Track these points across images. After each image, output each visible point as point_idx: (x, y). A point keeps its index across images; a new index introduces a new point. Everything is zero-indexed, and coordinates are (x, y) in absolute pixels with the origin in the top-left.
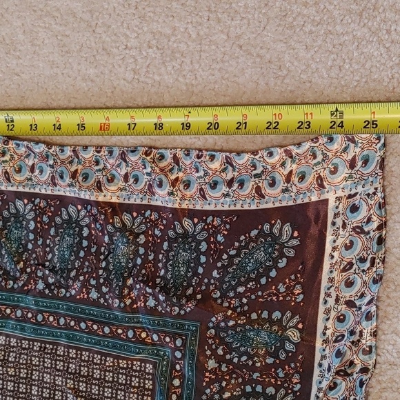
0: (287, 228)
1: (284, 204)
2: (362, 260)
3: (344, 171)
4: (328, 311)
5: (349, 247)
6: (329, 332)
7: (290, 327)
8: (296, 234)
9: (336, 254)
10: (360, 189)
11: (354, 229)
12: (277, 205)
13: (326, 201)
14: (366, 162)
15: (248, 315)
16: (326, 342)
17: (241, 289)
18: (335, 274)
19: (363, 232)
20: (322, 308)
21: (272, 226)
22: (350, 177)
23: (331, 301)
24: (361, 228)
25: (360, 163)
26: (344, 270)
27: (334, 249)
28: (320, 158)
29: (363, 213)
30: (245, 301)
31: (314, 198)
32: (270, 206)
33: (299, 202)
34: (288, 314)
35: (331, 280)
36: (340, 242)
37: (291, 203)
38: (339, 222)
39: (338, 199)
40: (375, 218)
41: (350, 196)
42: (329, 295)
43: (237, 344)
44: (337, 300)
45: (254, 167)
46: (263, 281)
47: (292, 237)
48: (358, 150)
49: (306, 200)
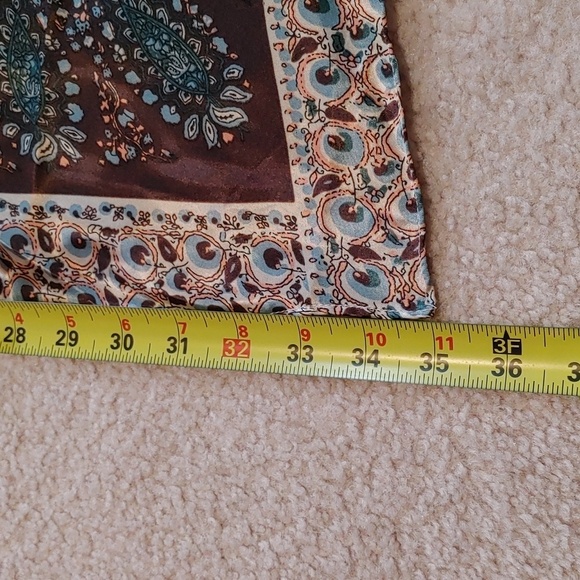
0: (237, 117)
1: (285, 105)
2: (179, 281)
3: (346, 234)
4: (90, 214)
5: (204, 252)
6: (54, 217)
7: (58, 141)
8: (228, 137)
9: (192, 226)
10: (310, 268)
11: (235, 259)
12: (282, 90)
13: (289, 197)
14: (364, 280)
15: (63, 53)
16: (40, 213)
17: (108, 31)
18: (156, 225)
19: (231, 277)
20: (96, 202)
21: (238, 83)
22: (335, 248)
23: (107, 220)
24: (236, 274)
25: (361, 267)
26: (163, 244)
27: (201, 221)
28: (376, 182)
29: (265, 277)
30: (89, 41)
31: (296, 172)
32: (279, 74)
33: (290, 138)
34: (80, 137)
35: (145, 218)
36: (214, 231)
37: (287, 120)
38: (250, 228)
39: (292, 223)
40: (256, 300)
41: (297, 247)
42: (118, 215)
43: (7, 33)
44: (108, 231)
45: (359, 35)
46: (132, 77)
47: (221, 130)
48: (389, 263)
49: (293, 155)
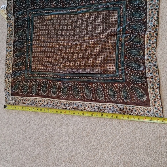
0: (145, 99)
1: (150, 98)
2: (139, 113)
3: (155, 110)
4: (131, 107)
5: (142, 111)
6: (127, 107)
7: (128, 100)
8: (144, 101)
9: (141, 108)
10: (152, 113)
11: (145, 112)
12: (150, 97)
13: (150, 106)
14: (157, 114)
15: (129, 92)
16: (126, 106)
17: (133, 91)
19: (144, 113)
20: (131, 106)
21: (146, 96)
22: (154, 111)
23: (133, 107)
24: (145, 113)
25: (157, 113)
26: (138, 110)
27: (142, 108)
28: (158, 106)
29: (148, 113)
30: (131, 91)
31: (151, 104)
32: (149, 96)
33: (150, 101)
34: (130, 100)
35: (136, 107)
36: (143, 109)
37: (150, 100)
38: (146, 109)
39: (150, 109)
40: (147, 115)
41: (151, 111)
42: (134, 107)
44: (133, 108)
45: (157, 93)
46: (135, 95)
47: (144, 100)
48: (159, 113)
49: (151, 103)
